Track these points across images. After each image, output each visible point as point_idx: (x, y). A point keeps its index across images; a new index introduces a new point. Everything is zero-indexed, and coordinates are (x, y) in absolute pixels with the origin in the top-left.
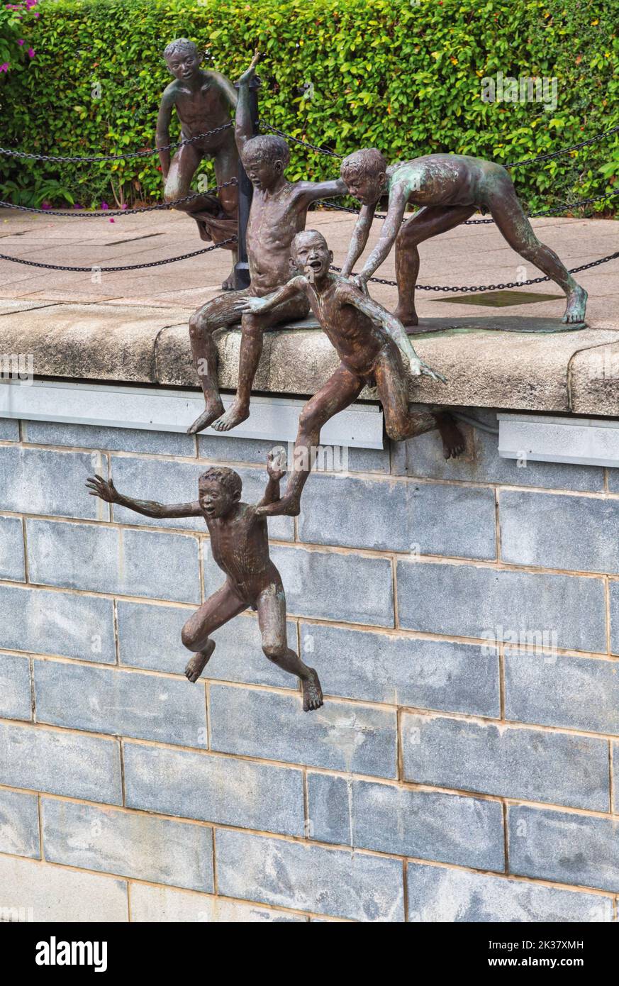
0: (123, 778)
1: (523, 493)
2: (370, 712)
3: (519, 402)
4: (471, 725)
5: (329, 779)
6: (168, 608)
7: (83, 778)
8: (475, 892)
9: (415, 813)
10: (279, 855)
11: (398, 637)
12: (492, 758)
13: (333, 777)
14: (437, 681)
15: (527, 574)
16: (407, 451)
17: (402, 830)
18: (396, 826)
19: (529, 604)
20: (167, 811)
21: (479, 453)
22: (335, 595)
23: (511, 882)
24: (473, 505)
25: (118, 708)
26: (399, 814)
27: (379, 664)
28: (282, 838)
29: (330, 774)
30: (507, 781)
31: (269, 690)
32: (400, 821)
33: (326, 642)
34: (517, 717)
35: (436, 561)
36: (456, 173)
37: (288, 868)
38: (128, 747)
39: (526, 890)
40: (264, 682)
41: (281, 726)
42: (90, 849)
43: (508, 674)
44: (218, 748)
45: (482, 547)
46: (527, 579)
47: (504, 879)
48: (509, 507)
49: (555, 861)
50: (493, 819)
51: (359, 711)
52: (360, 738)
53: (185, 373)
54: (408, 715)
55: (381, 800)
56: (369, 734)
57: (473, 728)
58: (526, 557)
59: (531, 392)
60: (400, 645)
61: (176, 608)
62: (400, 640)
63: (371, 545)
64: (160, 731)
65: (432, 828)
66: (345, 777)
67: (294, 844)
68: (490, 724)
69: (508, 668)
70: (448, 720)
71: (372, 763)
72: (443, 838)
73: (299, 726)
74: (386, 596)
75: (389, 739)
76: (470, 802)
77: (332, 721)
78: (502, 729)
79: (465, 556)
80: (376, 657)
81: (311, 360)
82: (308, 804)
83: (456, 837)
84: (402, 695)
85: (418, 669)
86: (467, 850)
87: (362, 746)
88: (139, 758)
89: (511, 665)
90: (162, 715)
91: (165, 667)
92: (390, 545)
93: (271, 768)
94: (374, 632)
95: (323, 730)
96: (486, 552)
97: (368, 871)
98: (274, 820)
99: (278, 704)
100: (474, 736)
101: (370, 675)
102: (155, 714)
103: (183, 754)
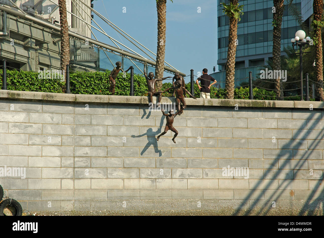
2: (167, 148)
4: (182, 149)
5: (160, 159)
7: (116, 164)
10: (151, 171)
12: (185, 153)
20: (131, 167)
25: (123, 153)
26: (171, 162)
30: (187, 155)
42: (117, 175)
47: (187, 169)
49: (194, 165)
50: (185, 161)
58: (191, 126)
65: (176, 163)
67: (154, 169)
75: (170, 152)
76: (182, 159)
82: (156, 163)
83: (179, 164)
84: (172, 146)
86: (181, 166)
90: (131, 153)
91: (132, 146)
96: (185, 126)
97: (166, 171)
98: (150, 166)
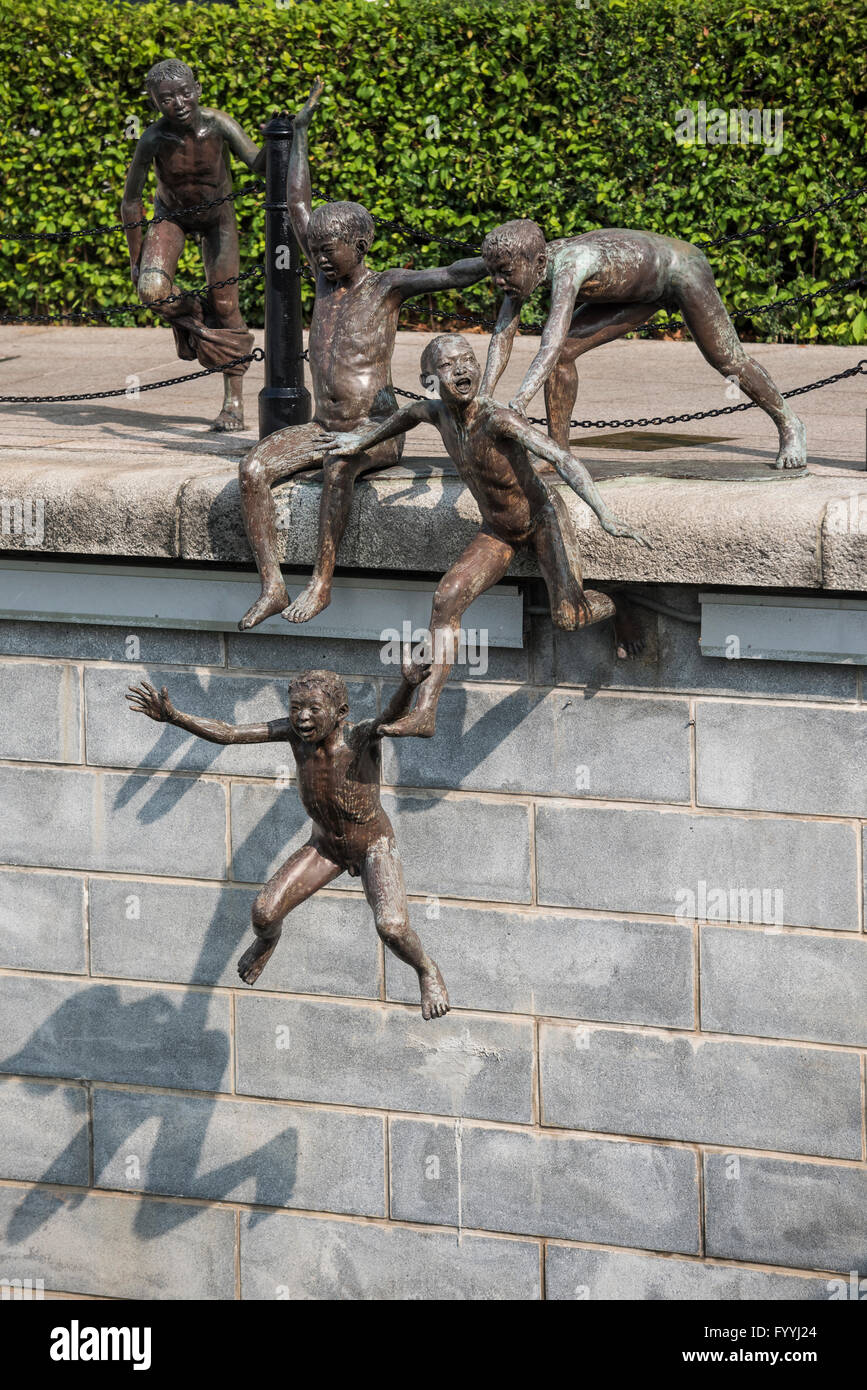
0: (92, 1144)
1: (733, 706)
2: (492, 1025)
3: (743, 575)
4: (648, 1039)
5: (425, 1127)
6: (174, 887)
8: (653, 1286)
9: (561, 1172)
10: (344, 1246)
11: (537, 917)
12: (681, 1085)
13: (432, 1125)
14: (596, 978)
15: (737, 820)
16: (555, 651)
17: (539, 1198)
18: (529, 1192)
19: (740, 863)
20: (163, 1190)
21: (666, 650)
22: (441, 859)
23: (709, 1267)
24: (656, 725)
25: (87, 1038)
26: (534, 1175)
27: (506, 956)
28: (348, 1219)
29: (429, 1119)
30: (704, 1119)
31: (333, 1001)
32: (536, 1184)
33: (425, 926)
34: (719, 1025)
35: (598, 805)
36: (640, 256)
37: (357, 1264)
38: (101, 1097)
39: (732, 1280)
40: (323, 989)
41: (352, 1052)
43: (708, 964)
44: (249, 1091)
45: (668, 783)
46: (737, 826)
47: (697, 1264)
48: (713, 725)
49: (779, 1234)
50: (683, 1175)
51: (474, 1026)
52: (475, 1065)
53: (226, 542)
54: (551, 1028)
55: (506, 1155)
56: (491, 1059)
57: (653, 1044)
58: (738, 797)
59: (761, 561)
60: (540, 927)
61: (186, 887)
62: (540, 921)
63: (498, 785)
64: (154, 1069)
65: (587, 1193)
66: (448, 1122)
67: (367, 1227)
68: (677, 1036)
69: (708, 956)
70: (615, 1033)
71: (494, 1101)
72: (601, 1206)
73: (379, 1052)
74: (518, 858)
75: (520, 1064)
76: (646, 1150)
77: (432, 1041)
78: (697, 1042)
79: (645, 799)
80: (503, 946)
81: (423, 522)
82: (391, 1166)
83: (625, 1204)
84: (543, 1001)
85: (567, 961)
86: (640, 1222)
87: (478, 1078)
88: (119, 1113)
89: (712, 951)
90: (158, 1045)
91: (166, 974)
92: (526, 785)
93: (334, 1116)
94: (501, 910)
95: (418, 1056)
96: (674, 792)
97: (486, 1262)
98: (337, 1192)
99: (347, 1021)
100: (653, 1055)
101: (492, 973)
102: (146, 1045)
103: (190, 1102)
